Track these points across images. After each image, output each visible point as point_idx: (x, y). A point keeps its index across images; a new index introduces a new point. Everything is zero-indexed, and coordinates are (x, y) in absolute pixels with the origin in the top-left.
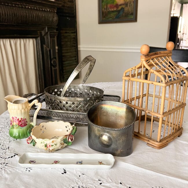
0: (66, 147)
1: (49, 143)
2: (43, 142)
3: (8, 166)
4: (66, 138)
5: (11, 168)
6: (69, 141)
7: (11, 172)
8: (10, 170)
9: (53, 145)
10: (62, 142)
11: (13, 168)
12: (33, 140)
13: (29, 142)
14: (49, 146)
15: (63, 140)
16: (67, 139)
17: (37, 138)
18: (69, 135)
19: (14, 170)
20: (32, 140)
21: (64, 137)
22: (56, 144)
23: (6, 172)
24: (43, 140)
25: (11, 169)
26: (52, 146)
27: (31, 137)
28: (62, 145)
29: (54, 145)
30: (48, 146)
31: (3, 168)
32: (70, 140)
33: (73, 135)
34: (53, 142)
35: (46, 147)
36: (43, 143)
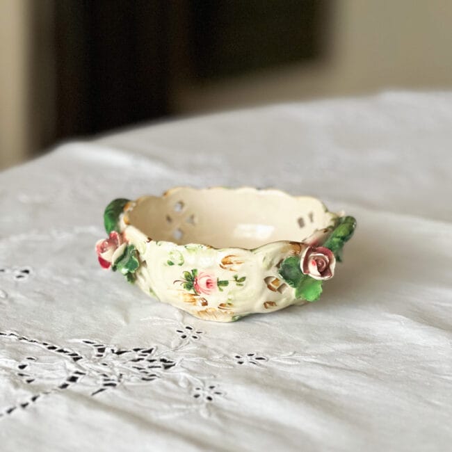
0: (289, 309)
1: (209, 268)
2: (177, 261)
4: (297, 257)
6: (307, 275)
9: (226, 283)
10: (274, 273)
12: (130, 252)
13: (111, 256)
14: (208, 283)
15: (278, 266)
16: (302, 262)
17: (150, 239)
18: (314, 247)
20: (126, 250)
21: (283, 251)
22: (244, 279)
24: (181, 248)
26: (220, 283)
27: (122, 234)
28: (269, 287)
29: (232, 284)
30: (202, 282)
32: (313, 271)
33: (331, 249)
34: (225, 263)
35: (189, 287)
36: (176, 267)
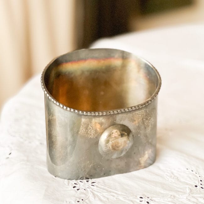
3: (97, 187)
5: (105, 191)
7: (108, 199)
8: (105, 194)
11: (111, 192)
19: (114, 196)
23: (97, 199)
25: (107, 193)
31: (88, 189)
